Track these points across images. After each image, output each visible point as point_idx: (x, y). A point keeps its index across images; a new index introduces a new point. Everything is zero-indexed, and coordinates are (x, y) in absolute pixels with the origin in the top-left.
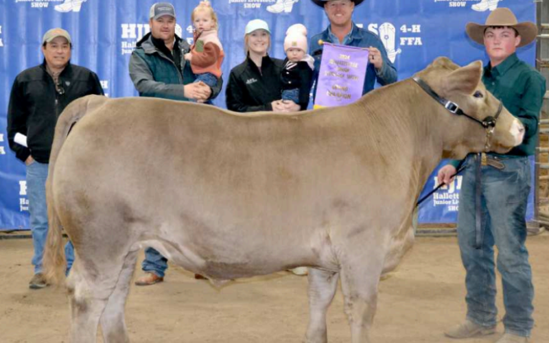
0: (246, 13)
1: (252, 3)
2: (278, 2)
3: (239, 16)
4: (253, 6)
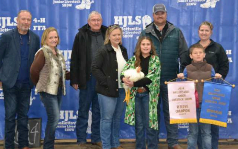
0: (188, 9)
1: (191, 2)
2: (207, 1)
3: (183, 11)
4: (192, 4)
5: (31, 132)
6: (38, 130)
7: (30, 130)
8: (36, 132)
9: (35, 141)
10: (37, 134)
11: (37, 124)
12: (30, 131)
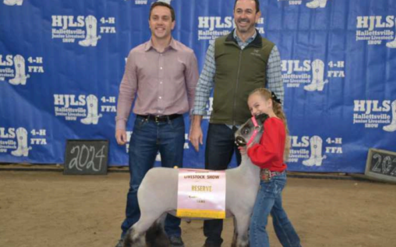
5: (97, 156)
6: (104, 154)
7: (95, 154)
8: (102, 156)
9: (100, 166)
10: (103, 158)
11: (104, 147)
12: (95, 156)
